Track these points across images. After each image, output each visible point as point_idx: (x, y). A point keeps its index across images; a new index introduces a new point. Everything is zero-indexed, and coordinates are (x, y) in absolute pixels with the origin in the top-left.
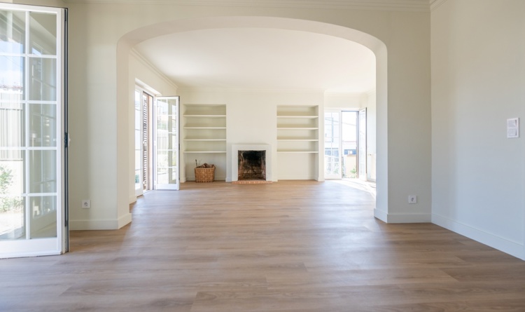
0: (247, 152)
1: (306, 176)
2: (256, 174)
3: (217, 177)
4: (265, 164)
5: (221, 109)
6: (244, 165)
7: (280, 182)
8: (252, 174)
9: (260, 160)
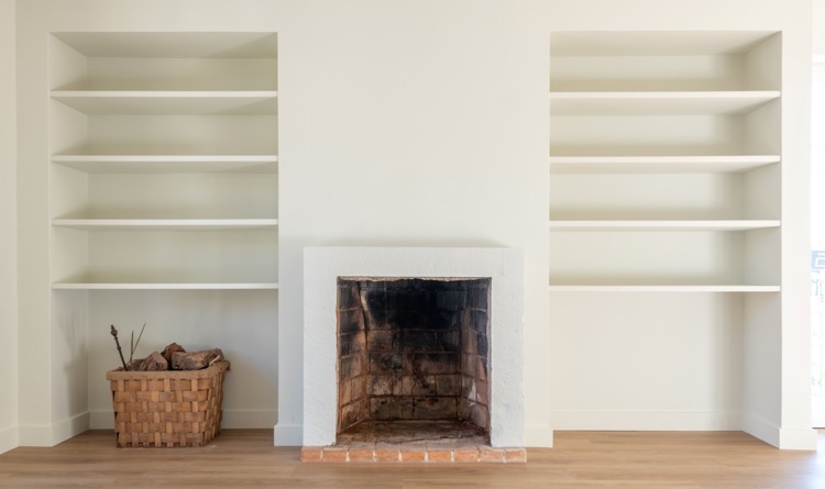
1: (699, 412)
2: (434, 398)
3: (235, 417)
4: (483, 347)
6: (377, 352)
8: (415, 401)
9: (459, 326)
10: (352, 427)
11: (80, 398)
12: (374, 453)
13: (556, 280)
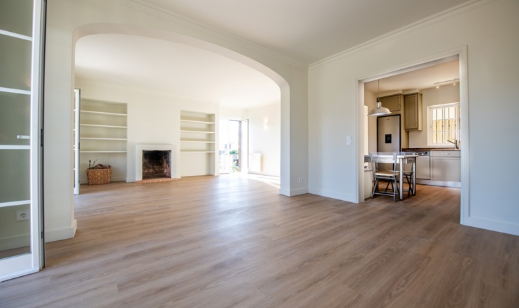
3: (116, 179)
4: (168, 162)
5: (122, 107)
6: (145, 164)
7: (183, 178)
8: (153, 173)
9: (162, 159)
13: (181, 151)
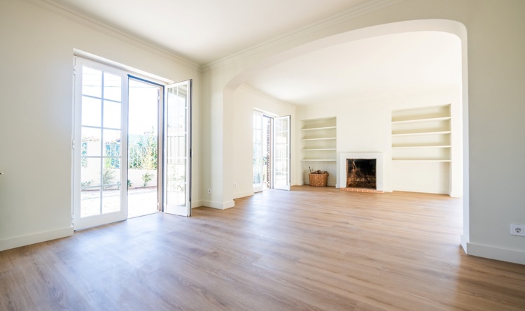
0: (359, 160)
2: (369, 182)
3: (330, 183)
5: (332, 121)
6: (357, 173)
7: (396, 193)
10: (349, 185)
11: (304, 179)
12: (348, 189)
13: (393, 159)
